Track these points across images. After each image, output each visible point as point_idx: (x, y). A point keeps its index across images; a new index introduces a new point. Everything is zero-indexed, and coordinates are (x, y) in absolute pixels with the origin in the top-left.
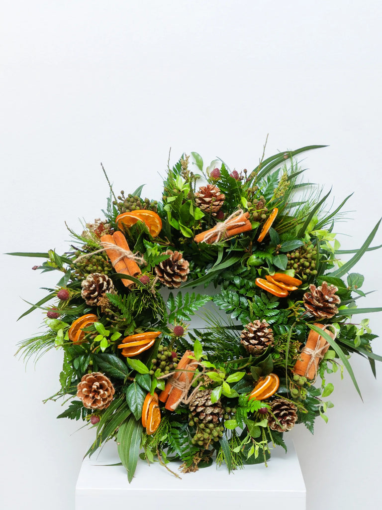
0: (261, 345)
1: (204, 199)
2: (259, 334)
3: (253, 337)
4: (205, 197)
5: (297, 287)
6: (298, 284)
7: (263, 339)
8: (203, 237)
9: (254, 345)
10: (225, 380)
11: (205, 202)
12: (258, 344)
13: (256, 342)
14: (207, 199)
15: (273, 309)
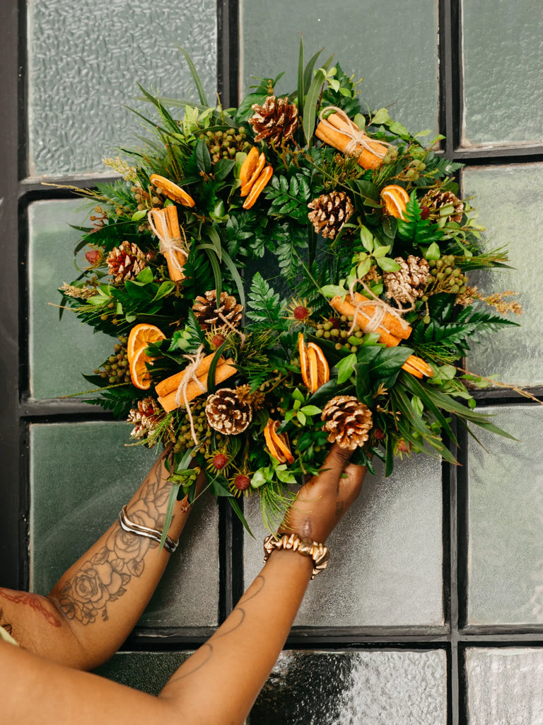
0: (345, 205)
1: (126, 265)
2: (330, 208)
3: (334, 216)
4: (124, 265)
5: (260, 154)
6: (257, 153)
7: (337, 203)
8: (177, 271)
9: (345, 215)
10: (368, 253)
11: (131, 266)
12: (344, 210)
13: (341, 212)
14: (128, 261)
15: (289, 184)
